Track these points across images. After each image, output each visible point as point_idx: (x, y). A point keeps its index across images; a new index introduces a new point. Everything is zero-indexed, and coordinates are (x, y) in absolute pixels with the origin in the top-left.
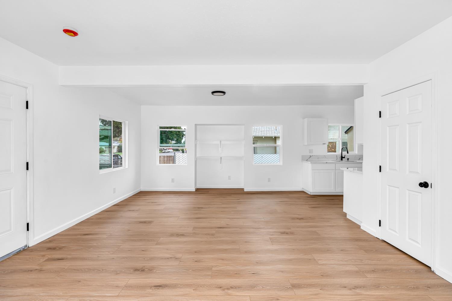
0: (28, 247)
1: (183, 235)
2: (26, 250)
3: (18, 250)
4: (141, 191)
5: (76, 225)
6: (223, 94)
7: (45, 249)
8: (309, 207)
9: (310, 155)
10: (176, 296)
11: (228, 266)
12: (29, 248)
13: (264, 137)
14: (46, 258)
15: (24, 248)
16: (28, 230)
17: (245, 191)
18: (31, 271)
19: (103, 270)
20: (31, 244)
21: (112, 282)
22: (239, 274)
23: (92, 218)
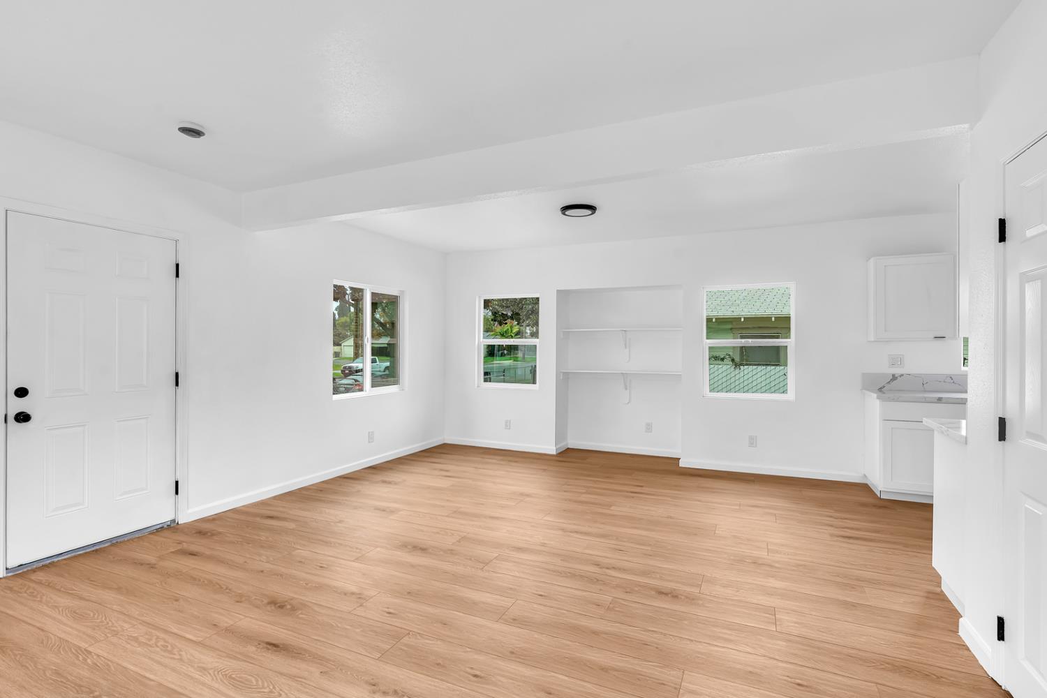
0: (178, 523)
1: (423, 550)
2: (172, 527)
3: (158, 527)
4: (445, 444)
5: (275, 498)
6: (589, 212)
7: (194, 532)
8: (832, 535)
9: (893, 373)
10: (281, 674)
11: (439, 642)
12: (178, 526)
13: (744, 318)
14: (179, 547)
15: (169, 523)
16: (177, 493)
17: (680, 465)
18: (142, 564)
19: (227, 589)
20: (182, 520)
21: (216, 616)
22: (443, 666)
23: (311, 487)
